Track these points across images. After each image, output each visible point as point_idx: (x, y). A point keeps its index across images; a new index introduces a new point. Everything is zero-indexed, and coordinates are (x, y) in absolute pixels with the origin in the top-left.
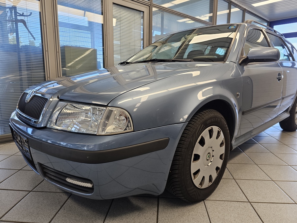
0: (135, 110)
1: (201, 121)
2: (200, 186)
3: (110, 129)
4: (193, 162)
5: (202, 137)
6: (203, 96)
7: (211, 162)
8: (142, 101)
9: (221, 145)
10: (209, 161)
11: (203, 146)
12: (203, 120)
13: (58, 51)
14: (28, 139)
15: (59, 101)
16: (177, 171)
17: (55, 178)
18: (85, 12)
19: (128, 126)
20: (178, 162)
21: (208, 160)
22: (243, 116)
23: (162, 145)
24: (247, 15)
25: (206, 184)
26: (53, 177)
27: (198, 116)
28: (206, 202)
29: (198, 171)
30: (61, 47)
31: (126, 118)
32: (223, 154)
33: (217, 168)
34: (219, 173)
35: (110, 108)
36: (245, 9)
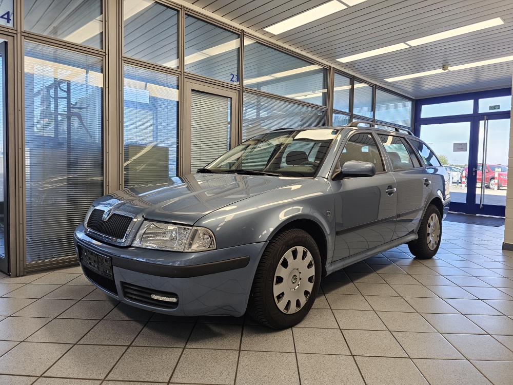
0: (218, 229)
1: (282, 242)
2: (286, 311)
3: (194, 247)
4: (276, 284)
5: (285, 258)
6: (285, 216)
7: (298, 285)
8: (226, 220)
9: (309, 266)
10: (296, 284)
11: (286, 268)
12: (284, 241)
13: (121, 152)
14: (111, 257)
15: (144, 221)
16: (259, 294)
17: (137, 298)
18: (146, 84)
19: (211, 244)
20: (259, 284)
21: (294, 283)
22: (336, 236)
23: (243, 263)
24: (378, 92)
25: (293, 309)
26: (134, 297)
27: (279, 237)
28: (294, 329)
29: (283, 294)
30: (125, 145)
31: (210, 236)
32: (312, 276)
33: (306, 293)
34: (310, 297)
35: (196, 228)
36: (376, 85)
